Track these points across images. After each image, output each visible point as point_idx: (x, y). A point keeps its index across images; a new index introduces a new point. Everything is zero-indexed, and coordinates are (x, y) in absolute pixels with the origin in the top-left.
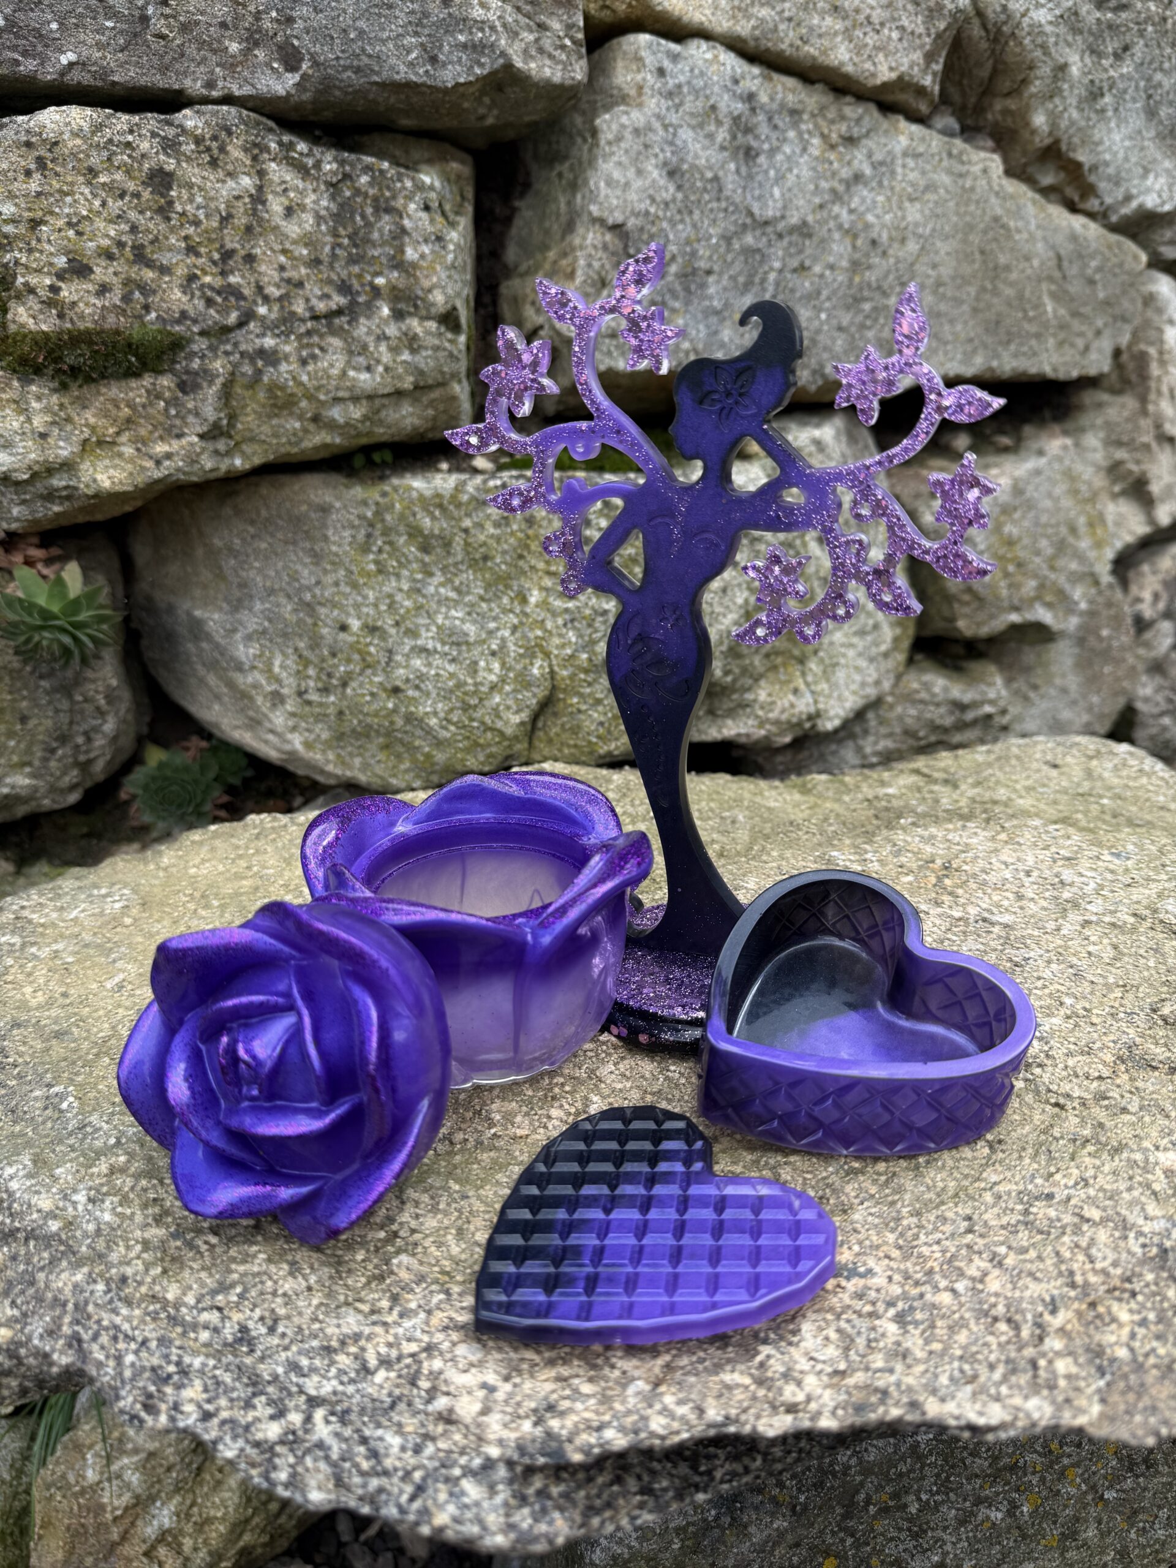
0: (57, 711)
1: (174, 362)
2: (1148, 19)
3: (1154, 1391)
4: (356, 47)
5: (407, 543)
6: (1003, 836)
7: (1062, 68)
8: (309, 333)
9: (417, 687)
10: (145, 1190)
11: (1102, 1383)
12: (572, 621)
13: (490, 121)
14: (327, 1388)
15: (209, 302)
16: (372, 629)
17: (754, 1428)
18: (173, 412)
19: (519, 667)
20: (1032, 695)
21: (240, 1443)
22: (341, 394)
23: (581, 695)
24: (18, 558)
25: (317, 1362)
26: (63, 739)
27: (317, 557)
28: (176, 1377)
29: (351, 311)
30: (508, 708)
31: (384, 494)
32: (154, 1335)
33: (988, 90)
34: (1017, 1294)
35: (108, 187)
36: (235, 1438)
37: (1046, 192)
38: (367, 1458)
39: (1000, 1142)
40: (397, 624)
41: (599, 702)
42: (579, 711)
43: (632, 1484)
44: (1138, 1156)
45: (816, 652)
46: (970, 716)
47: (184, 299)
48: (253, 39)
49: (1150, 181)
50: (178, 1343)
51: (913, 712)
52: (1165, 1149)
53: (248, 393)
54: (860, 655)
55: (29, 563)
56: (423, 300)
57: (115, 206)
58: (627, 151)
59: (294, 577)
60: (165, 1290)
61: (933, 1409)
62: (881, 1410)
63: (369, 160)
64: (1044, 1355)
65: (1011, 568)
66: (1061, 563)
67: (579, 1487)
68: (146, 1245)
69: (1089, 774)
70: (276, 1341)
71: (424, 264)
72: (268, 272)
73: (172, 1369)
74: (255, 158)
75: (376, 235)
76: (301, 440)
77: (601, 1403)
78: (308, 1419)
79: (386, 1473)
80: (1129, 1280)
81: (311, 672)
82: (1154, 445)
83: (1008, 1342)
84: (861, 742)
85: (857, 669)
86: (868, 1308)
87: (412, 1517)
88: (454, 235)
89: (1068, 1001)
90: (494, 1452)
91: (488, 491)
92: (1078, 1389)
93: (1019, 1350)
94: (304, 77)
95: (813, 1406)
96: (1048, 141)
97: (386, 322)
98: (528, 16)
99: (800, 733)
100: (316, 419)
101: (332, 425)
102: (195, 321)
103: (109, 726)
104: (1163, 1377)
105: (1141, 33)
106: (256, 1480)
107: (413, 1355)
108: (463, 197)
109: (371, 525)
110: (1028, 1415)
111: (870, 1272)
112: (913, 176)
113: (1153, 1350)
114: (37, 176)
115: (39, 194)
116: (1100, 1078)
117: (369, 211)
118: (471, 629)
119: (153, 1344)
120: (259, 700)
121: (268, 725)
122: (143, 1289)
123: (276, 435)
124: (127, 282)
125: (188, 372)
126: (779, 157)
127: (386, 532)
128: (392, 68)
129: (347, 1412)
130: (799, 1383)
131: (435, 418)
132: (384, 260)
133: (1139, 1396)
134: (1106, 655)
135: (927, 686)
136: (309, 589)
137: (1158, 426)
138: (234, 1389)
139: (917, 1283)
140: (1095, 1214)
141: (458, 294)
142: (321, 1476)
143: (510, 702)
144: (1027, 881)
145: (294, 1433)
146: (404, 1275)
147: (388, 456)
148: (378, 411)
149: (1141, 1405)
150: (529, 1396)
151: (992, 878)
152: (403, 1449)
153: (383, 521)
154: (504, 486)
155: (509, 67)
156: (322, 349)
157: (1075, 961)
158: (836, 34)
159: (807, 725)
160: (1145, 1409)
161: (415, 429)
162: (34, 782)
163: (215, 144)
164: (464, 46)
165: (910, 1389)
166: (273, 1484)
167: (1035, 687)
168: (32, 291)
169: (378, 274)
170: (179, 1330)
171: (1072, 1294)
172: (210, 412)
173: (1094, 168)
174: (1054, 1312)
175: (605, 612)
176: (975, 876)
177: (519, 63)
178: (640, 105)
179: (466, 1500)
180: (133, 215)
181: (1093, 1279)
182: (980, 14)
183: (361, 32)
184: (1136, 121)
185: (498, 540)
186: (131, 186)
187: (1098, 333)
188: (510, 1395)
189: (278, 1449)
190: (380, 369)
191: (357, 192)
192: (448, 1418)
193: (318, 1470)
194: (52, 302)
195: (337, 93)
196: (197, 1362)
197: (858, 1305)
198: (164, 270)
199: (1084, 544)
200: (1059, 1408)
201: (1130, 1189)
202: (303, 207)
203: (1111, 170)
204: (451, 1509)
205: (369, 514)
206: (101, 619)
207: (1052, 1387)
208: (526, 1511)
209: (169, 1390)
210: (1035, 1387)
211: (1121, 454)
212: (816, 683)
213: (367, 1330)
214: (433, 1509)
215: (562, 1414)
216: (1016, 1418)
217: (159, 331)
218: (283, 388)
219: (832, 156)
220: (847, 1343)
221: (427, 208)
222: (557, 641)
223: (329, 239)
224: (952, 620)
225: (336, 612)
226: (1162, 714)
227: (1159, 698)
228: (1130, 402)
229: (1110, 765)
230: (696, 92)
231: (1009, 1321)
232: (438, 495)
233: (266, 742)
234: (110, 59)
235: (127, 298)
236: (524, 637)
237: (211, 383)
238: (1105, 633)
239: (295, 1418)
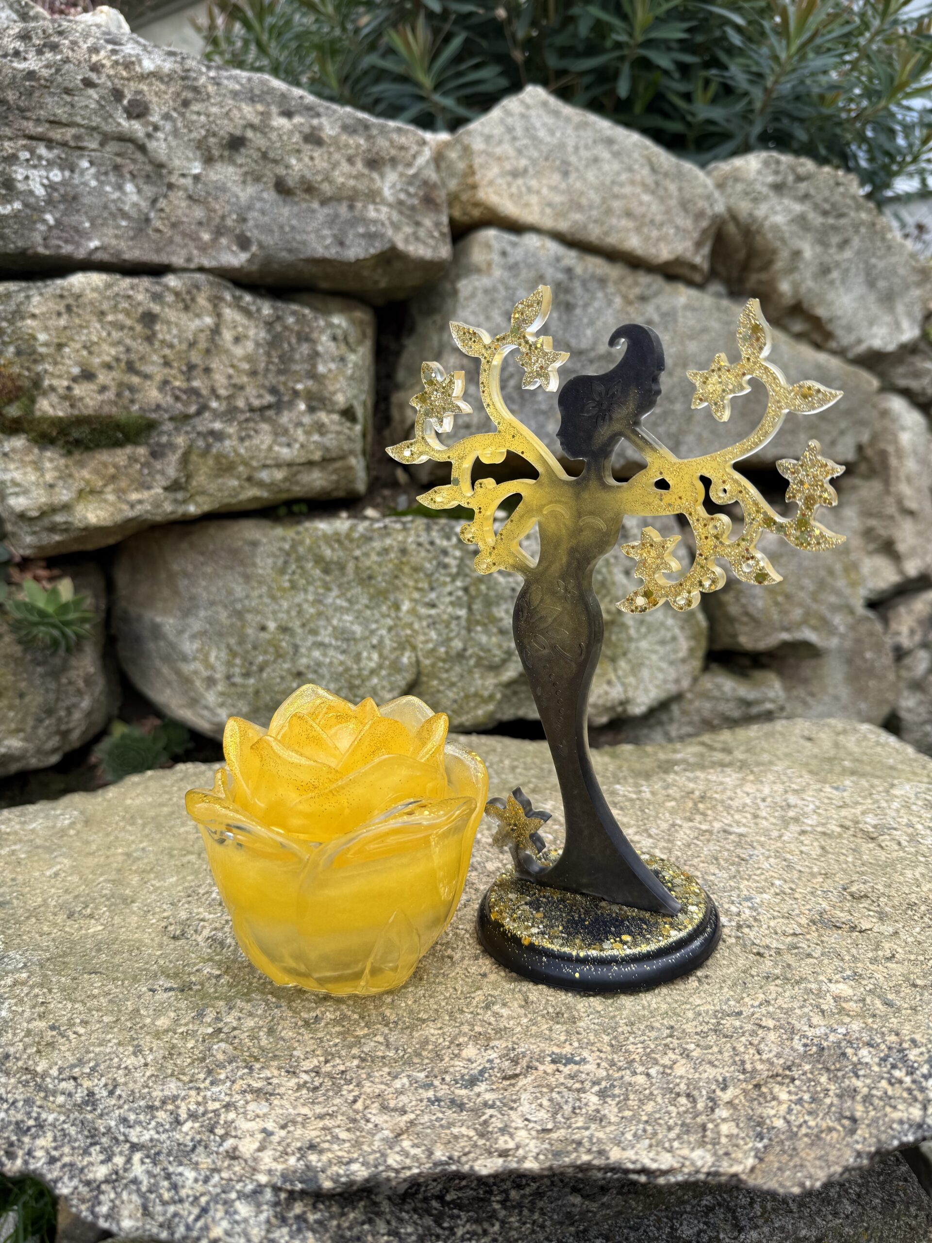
0: (47, 691)
1: (148, 436)
2: (862, 223)
3: (803, 1154)
4: (289, 236)
5: (313, 568)
6: (751, 777)
7: (797, 254)
8: (247, 420)
9: (316, 672)
10: (37, 996)
11: (760, 1145)
12: (434, 623)
13: (383, 284)
14: (146, 1136)
15: (177, 398)
16: (284, 629)
17: (472, 1167)
18: (146, 471)
19: (393, 657)
20: (809, 699)
21: (75, 1182)
22: (269, 462)
23: (441, 681)
24: (28, 576)
25: (142, 1117)
26: (50, 712)
27: (247, 578)
28: (33, 1130)
29: (278, 406)
30: (383, 688)
31: (298, 533)
32: (22, 1097)
33: (745, 267)
34: (697, 1075)
35: (114, 324)
36: (71, 1178)
37: (799, 337)
38: (169, 1190)
39: (707, 977)
40: (303, 625)
41: (453, 684)
42: (439, 691)
43: (382, 1227)
44: (814, 986)
45: (625, 654)
46: (754, 710)
47: (160, 396)
48: (219, 232)
49: (875, 329)
50: (38, 1103)
51: (708, 705)
52: (837, 982)
53: (201, 461)
54: (662, 659)
55: (37, 579)
56: (330, 400)
57: (116, 335)
58: (479, 305)
59: (230, 592)
60: (36, 1064)
61: (615, 1155)
62: (574, 1155)
63: (295, 307)
64: (713, 1121)
65: (780, 599)
66: (822, 596)
67: (332, 1217)
68: (28, 1033)
69: (836, 745)
70: (113, 1102)
71: (331, 376)
72: (220, 379)
73: (31, 1122)
74: (215, 306)
75: (297, 356)
76: (238, 494)
77: (353, 1146)
78: (129, 1160)
79: (181, 1201)
80: (789, 1068)
81: (238, 661)
82: (898, 517)
83: (685, 1112)
84: (668, 728)
85: (660, 670)
86: (578, 1086)
87: (195, 1234)
88: (352, 358)
89: (777, 882)
90: (263, 1179)
91: (373, 530)
92: (737, 1146)
93: (694, 1118)
94: (253, 256)
95: (521, 1152)
96: (792, 302)
97: (302, 413)
98: (409, 217)
99: (613, 715)
100: (249, 479)
101: (261, 484)
102: (166, 411)
103: (85, 703)
104: (812, 1144)
105: (857, 231)
106: (84, 1214)
107: (214, 1111)
108: (364, 335)
109: (288, 554)
110: (693, 1163)
111: (584, 1061)
112: (691, 322)
113: (805, 1122)
114: (65, 316)
115: (65, 328)
116: (795, 934)
117: (294, 341)
118: (357, 629)
119: (20, 1104)
120: (198, 683)
121: (203, 702)
122: (20, 1064)
123: (220, 490)
124: (121, 385)
125: (158, 444)
126: (591, 310)
127: (299, 559)
128: (314, 249)
129: (158, 1154)
130: (511, 1136)
131: (337, 482)
132: (303, 373)
133: (791, 1156)
134: (870, 672)
135: (719, 687)
136: (241, 600)
137: (899, 502)
138: (76, 1140)
139: (620, 1069)
140: (771, 1023)
141: (355, 397)
142: (132, 1206)
143: (385, 683)
144: (762, 805)
145: (117, 1173)
146: (220, 1057)
147: (304, 508)
148: (295, 475)
149: (791, 1164)
150: (298, 1139)
151: (735, 804)
152: (196, 1180)
153: (296, 552)
154: (385, 527)
155: (393, 249)
156: (256, 431)
157: (788, 856)
158: (628, 230)
159: (620, 709)
160: (795, 1166)
161: (323, 488)
162: (26, 745)
163: (188, 297)
164: (363, 236)
165: (599, 1140)
166: (96, 1216)
167: (812, 695)
168: (53, 389)
169: (298, 381)
170: (42, 1094)
171: (742, 1077)
172: (172, 472)
173: (831, 320)
174: (724, 1089)
175: (458, 618)
176: (722, 802)
177: (401, 245)
178: (489, 275)
179: (237, 1217)
180: (128, 341)
181: (759, 1066)
182: (734, 218)
183: (293, 228)
184: (859, 288)
185: (380, 564)
186: (128, 322)
187: (842, 433)
188: (283, 1139)
189: (104, 1187)
190: (297, 446)
191: (286, 328)
192: (233, 1155)
193: (130, 1201)
194: (68, 397)
195: (276, 266)
196: (51, 1118)
197: (570, 1082)
198: (147, 377)
199: (841, 583)
200: (718, 1158)
201: (801, 1007)
202: (246, 337)
203: (844, 322)
204: (225, 1224)
205: (287, 546)
206: (83, 620)
207: (715, 1143)
208: (285, 1230)
209: (26, 1139)
210: (702, 1143)
211: (872, 522)
212: (626, 676)
213: (183, 1093)
214: (211, 1225)
215: (321, 1152)
216: (683, 1165)
217: (141, 417)
218: (226, 457)
219: (631, 309)
220: (556, 1108)
221: (334, 338)
222: (421, 638)
223: (264, 358)
224: (734, 636)
225: (259, 618)
226: (925, 723)
227: (922, 710)
228: (876, 486)
229: (853, 739)
230: (529, 266)
231: (688, 1096)
232: (337, 534)
233: (202, 717)
234: (123, 245)
235: (119, 395)
236: (397, 635)
237: (174, 452)
238: (868, 655)
239: (119, 1161)
